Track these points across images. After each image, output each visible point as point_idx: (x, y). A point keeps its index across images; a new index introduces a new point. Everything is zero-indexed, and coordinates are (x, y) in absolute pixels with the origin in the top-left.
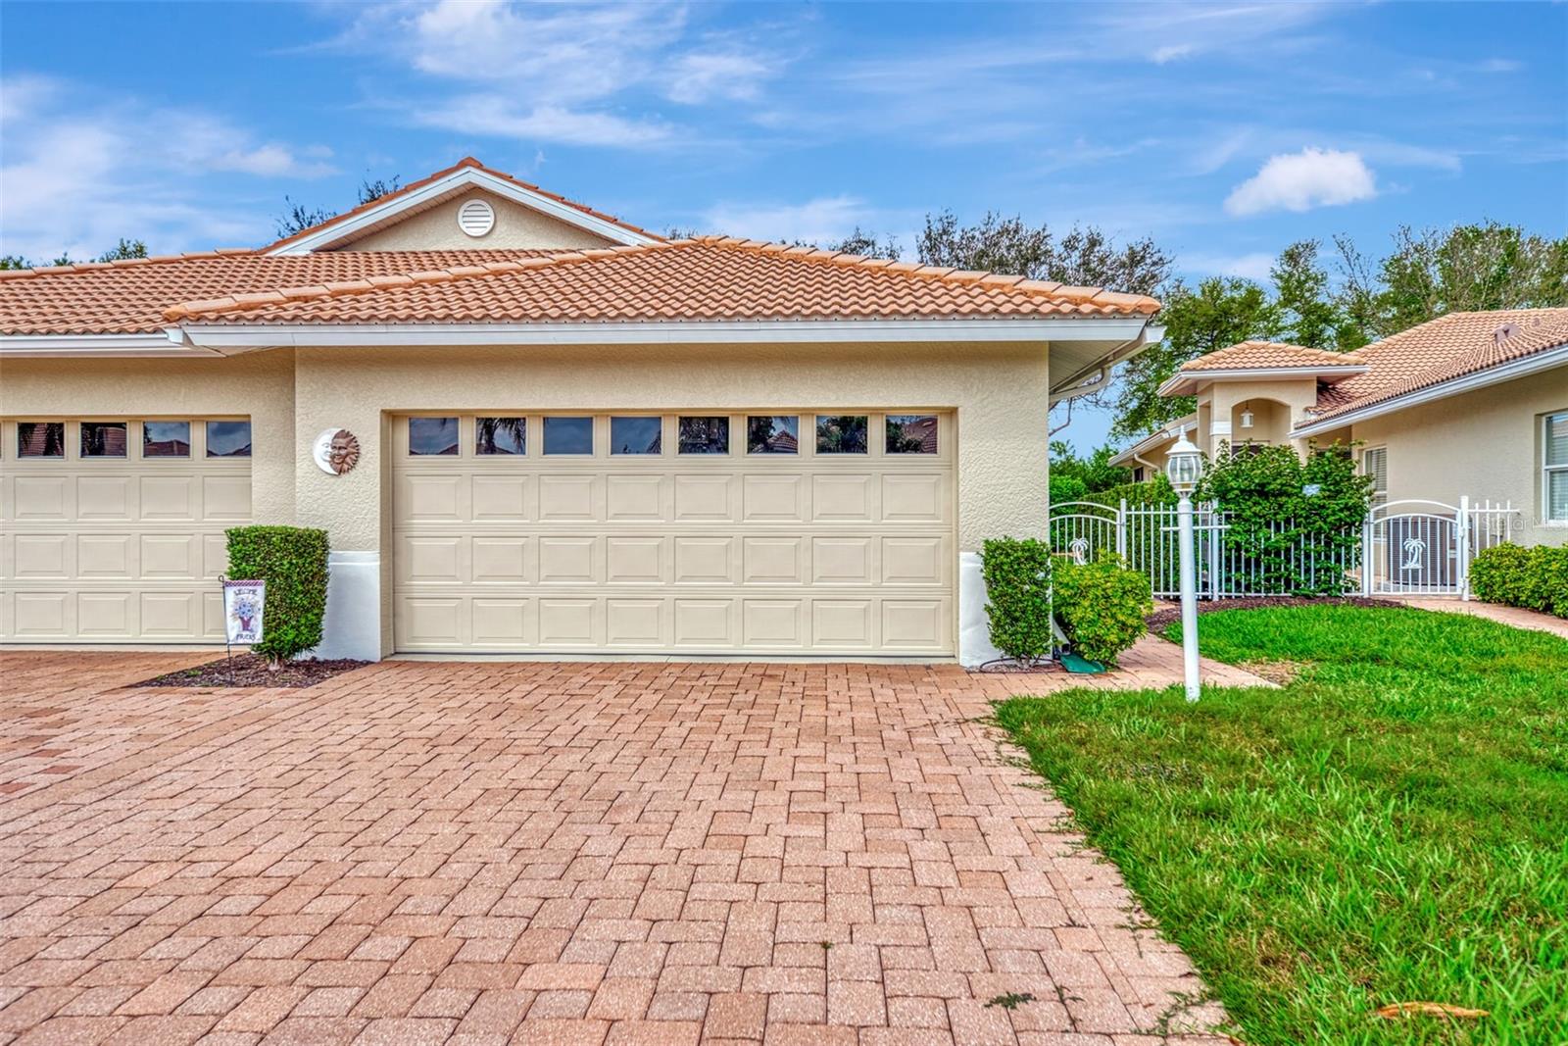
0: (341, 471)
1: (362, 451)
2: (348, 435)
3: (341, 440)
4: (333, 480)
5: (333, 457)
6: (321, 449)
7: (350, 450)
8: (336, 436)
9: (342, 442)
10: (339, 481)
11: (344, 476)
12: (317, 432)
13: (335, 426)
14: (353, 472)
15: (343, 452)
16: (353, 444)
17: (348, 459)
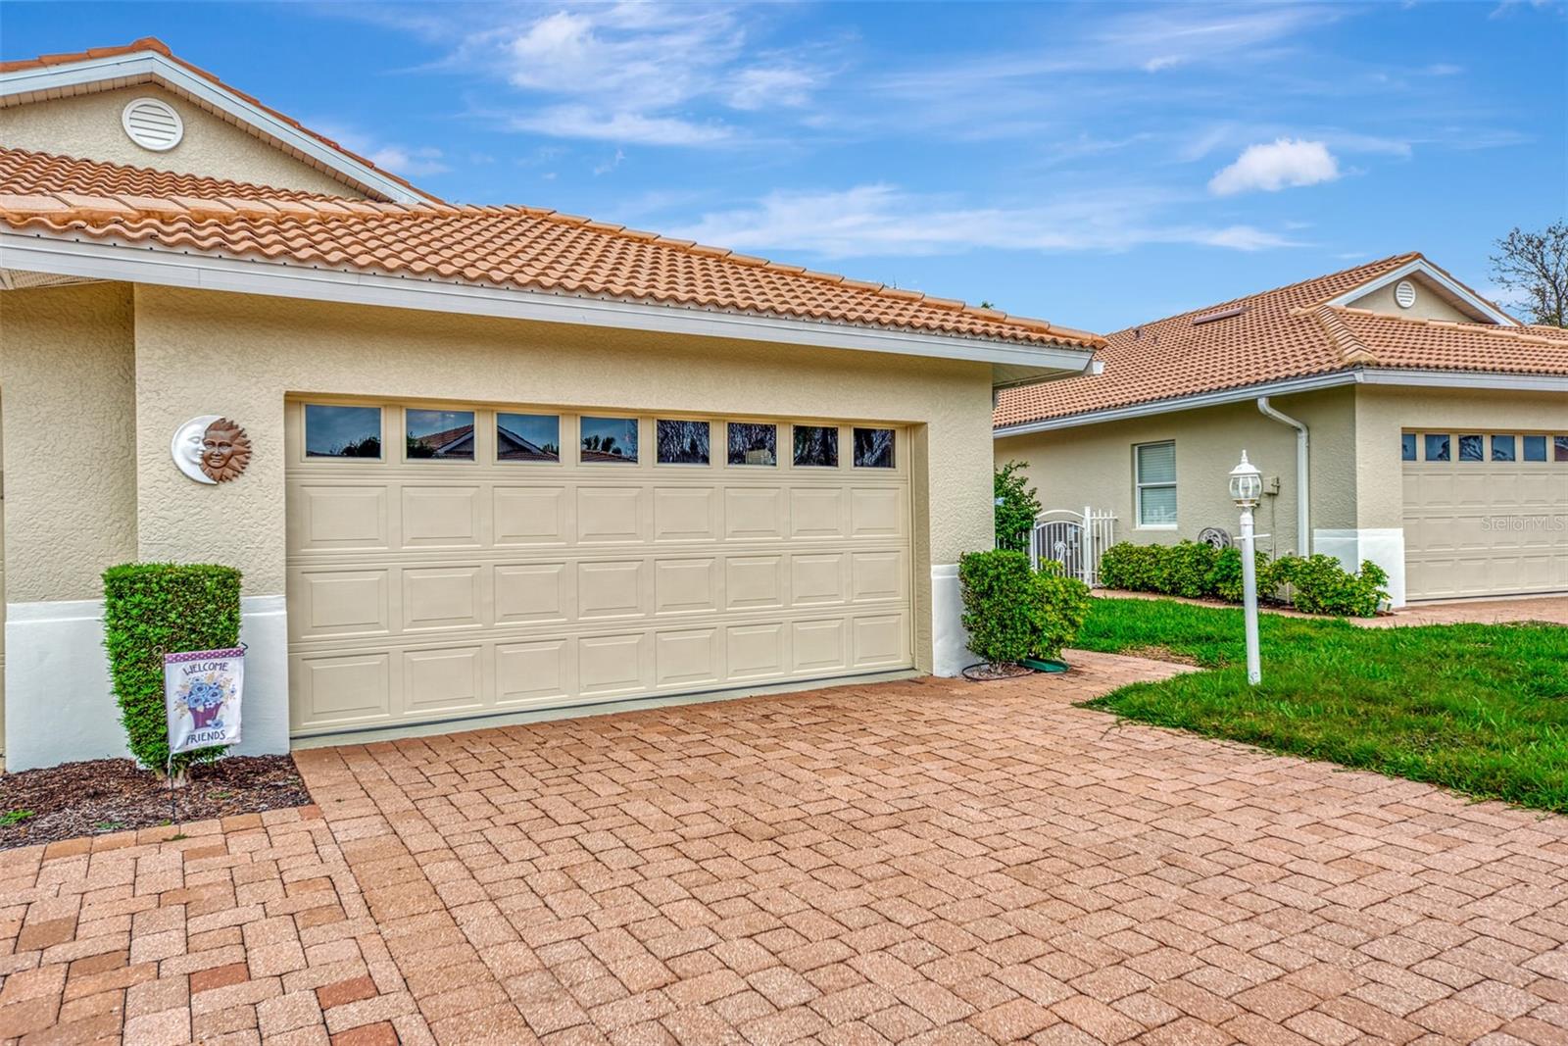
0: (222, 479)
1: (254, 449)
2: (231, 426)
3: (221, 433)
4: (207, 491)
5: (206, 459)
6: (187, 443)
7: (236, 447)
8: (214, 427)
9: (224, 436)
10: (216, 492)
11: (225, 487)
12: (178, 418)
13: (206, 412)
14: (240, 481)
15: (226, 451)
16: (240, 440)
17: (233, 462)
